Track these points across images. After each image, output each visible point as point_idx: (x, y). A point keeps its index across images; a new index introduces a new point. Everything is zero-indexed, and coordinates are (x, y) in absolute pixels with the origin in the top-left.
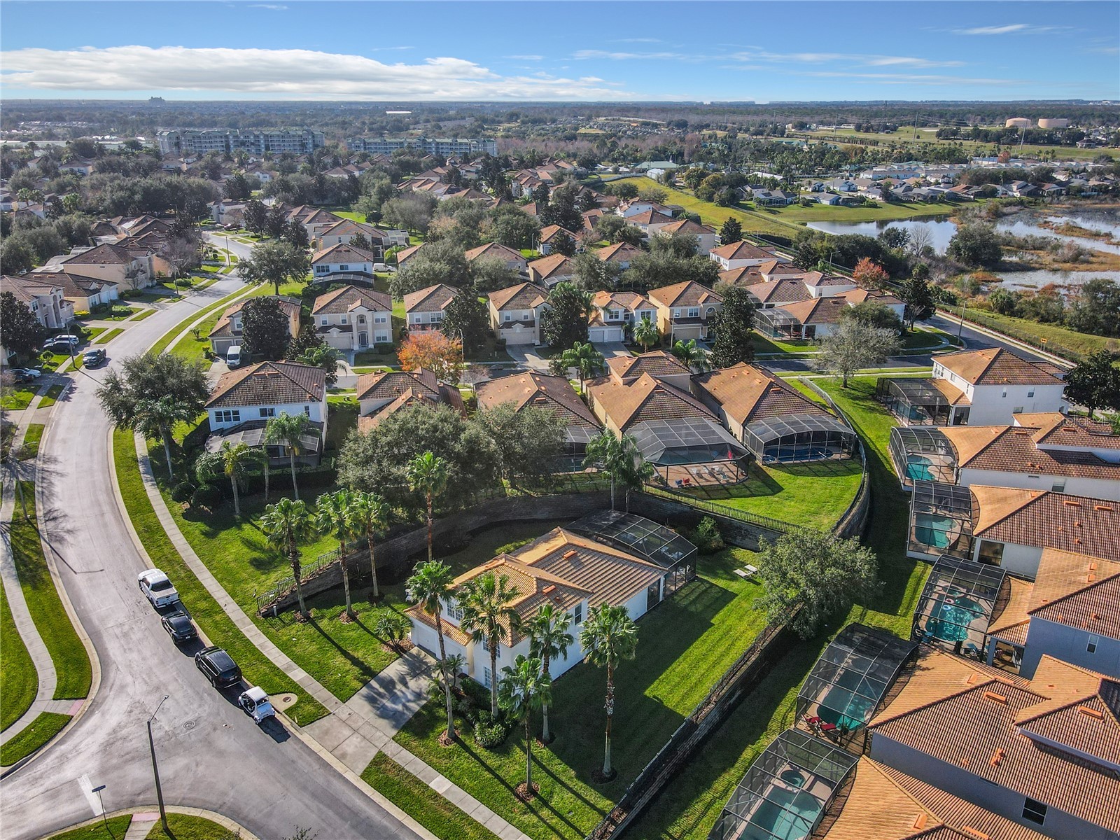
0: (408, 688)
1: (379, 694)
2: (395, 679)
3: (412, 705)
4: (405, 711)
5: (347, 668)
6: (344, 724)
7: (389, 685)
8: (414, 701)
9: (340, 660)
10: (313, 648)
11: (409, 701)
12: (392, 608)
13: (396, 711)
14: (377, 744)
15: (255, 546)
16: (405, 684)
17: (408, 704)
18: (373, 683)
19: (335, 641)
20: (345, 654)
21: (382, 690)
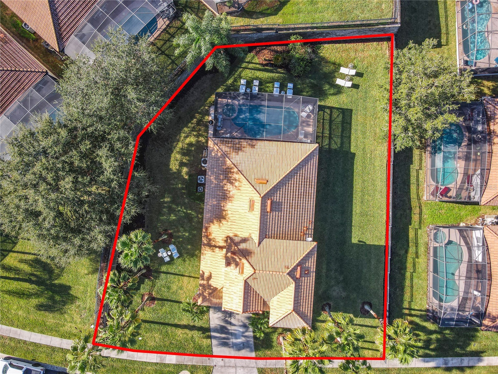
0: (235, 325)
1: (224, 338)
2: (223, 324)
3: (247, 334)
4: (248, 339)
5: (190, 335)
6: (226, 368)
7: (222, 330)
8: (246, 331)
9: (179, 332)
10: (157, 335)
11: (243, 333)
12: (164, 273)
13: (243, 343)
14: (253, 366)
15: (23, 294)
16: (230, 324)
17: (244, 335)
18: (213, 334)
19: (162, 321)
20: (177, 326)
21: (223, 336)
